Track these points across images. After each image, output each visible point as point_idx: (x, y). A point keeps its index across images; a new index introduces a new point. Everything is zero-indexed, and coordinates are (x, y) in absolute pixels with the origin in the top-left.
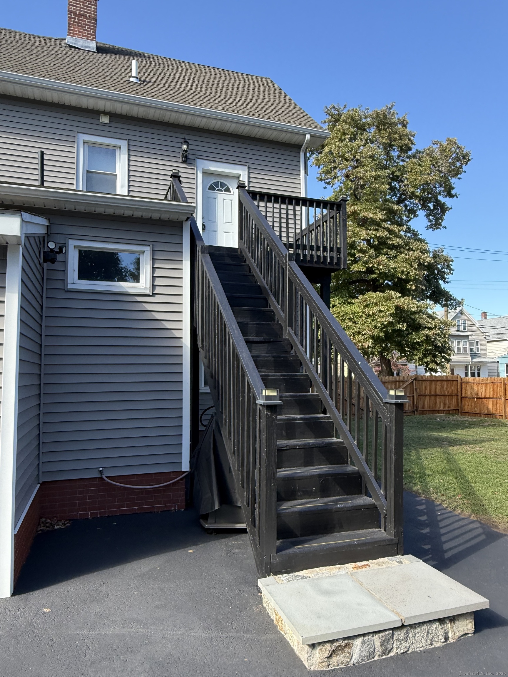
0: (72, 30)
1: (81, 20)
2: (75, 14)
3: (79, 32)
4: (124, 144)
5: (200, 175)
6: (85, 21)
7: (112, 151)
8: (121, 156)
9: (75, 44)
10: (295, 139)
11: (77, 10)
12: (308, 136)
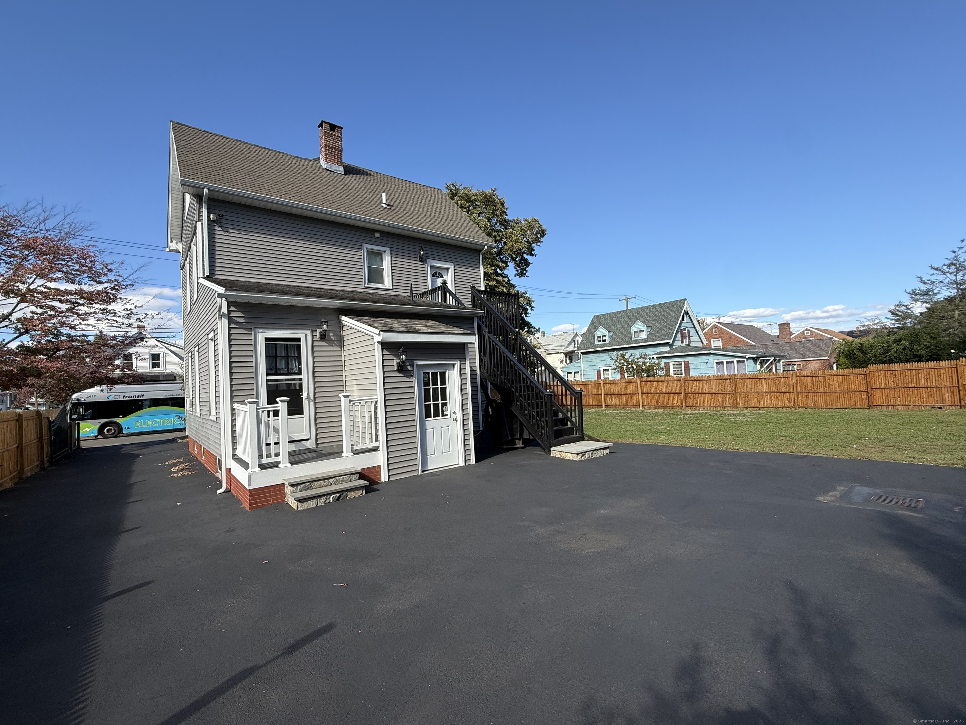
0: (327, 158)
1: (333, 152)
2: (329, 147)
3: (332, 159)
4: (388, 250)
5: (429, 268)
6: (335, 152)
7: (380, 255)
8: (386, 257)
9: (330, 168)
10: (480, 247)
11: (331, 144)
12: (486, 247)
